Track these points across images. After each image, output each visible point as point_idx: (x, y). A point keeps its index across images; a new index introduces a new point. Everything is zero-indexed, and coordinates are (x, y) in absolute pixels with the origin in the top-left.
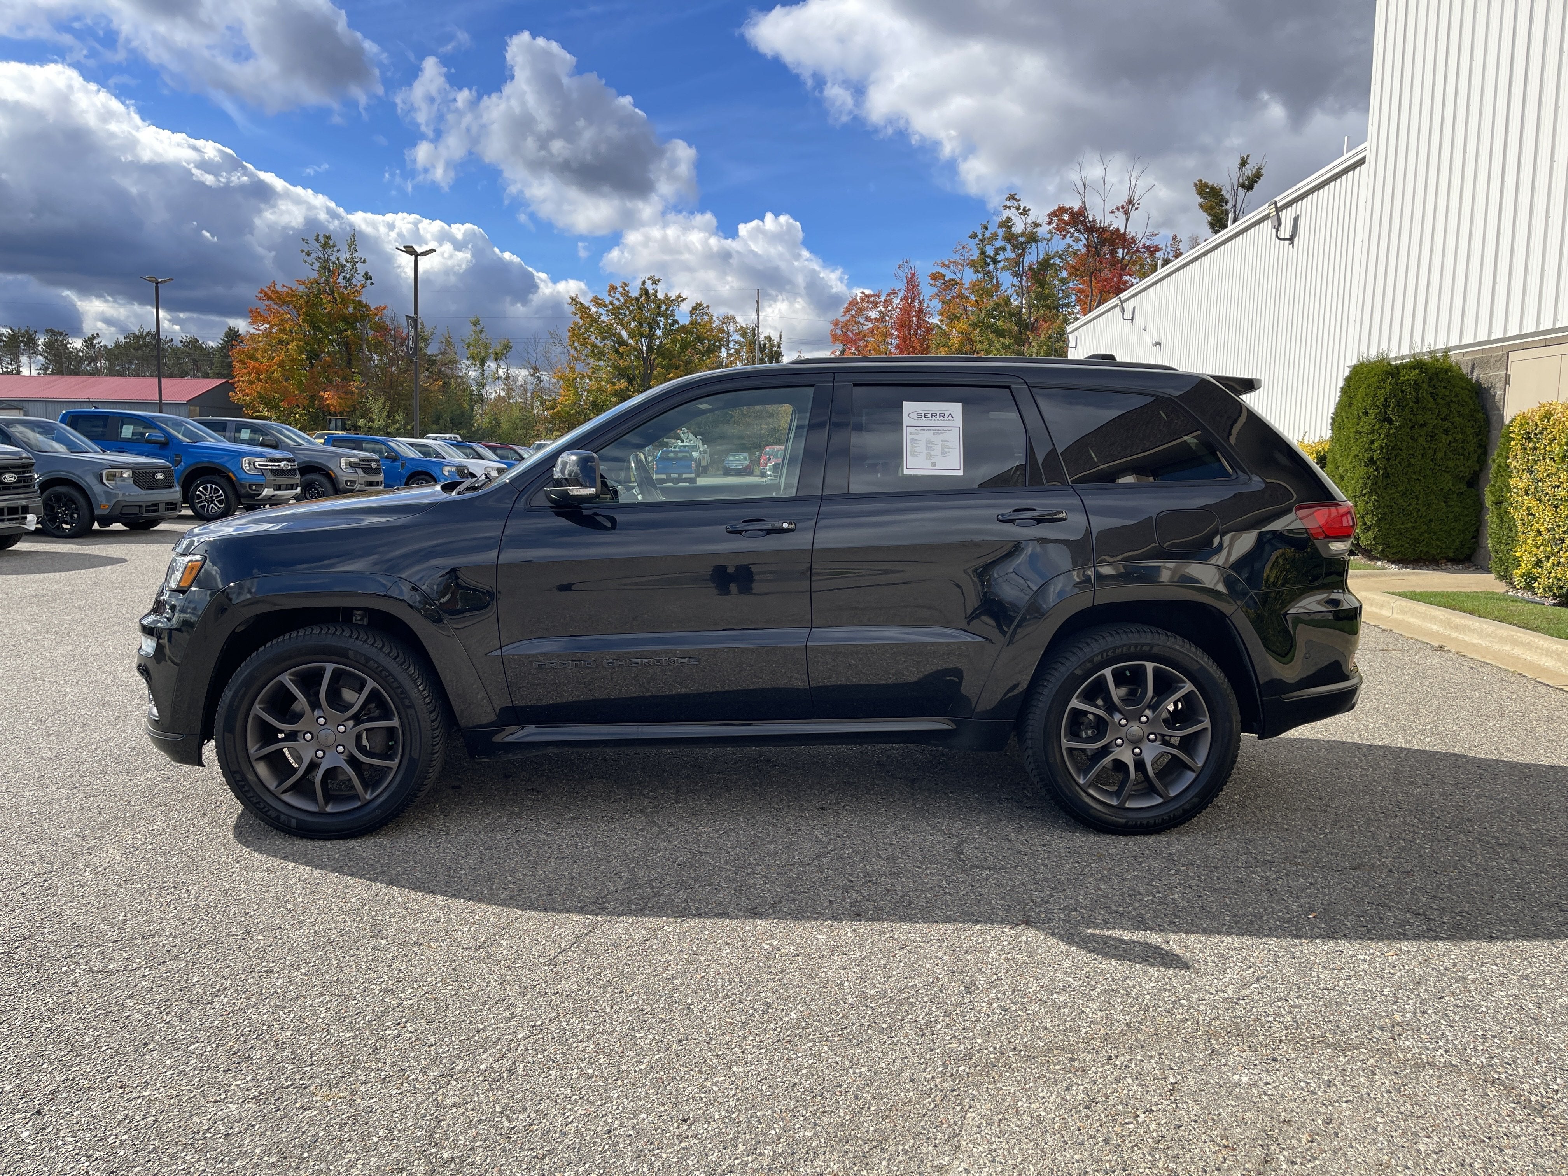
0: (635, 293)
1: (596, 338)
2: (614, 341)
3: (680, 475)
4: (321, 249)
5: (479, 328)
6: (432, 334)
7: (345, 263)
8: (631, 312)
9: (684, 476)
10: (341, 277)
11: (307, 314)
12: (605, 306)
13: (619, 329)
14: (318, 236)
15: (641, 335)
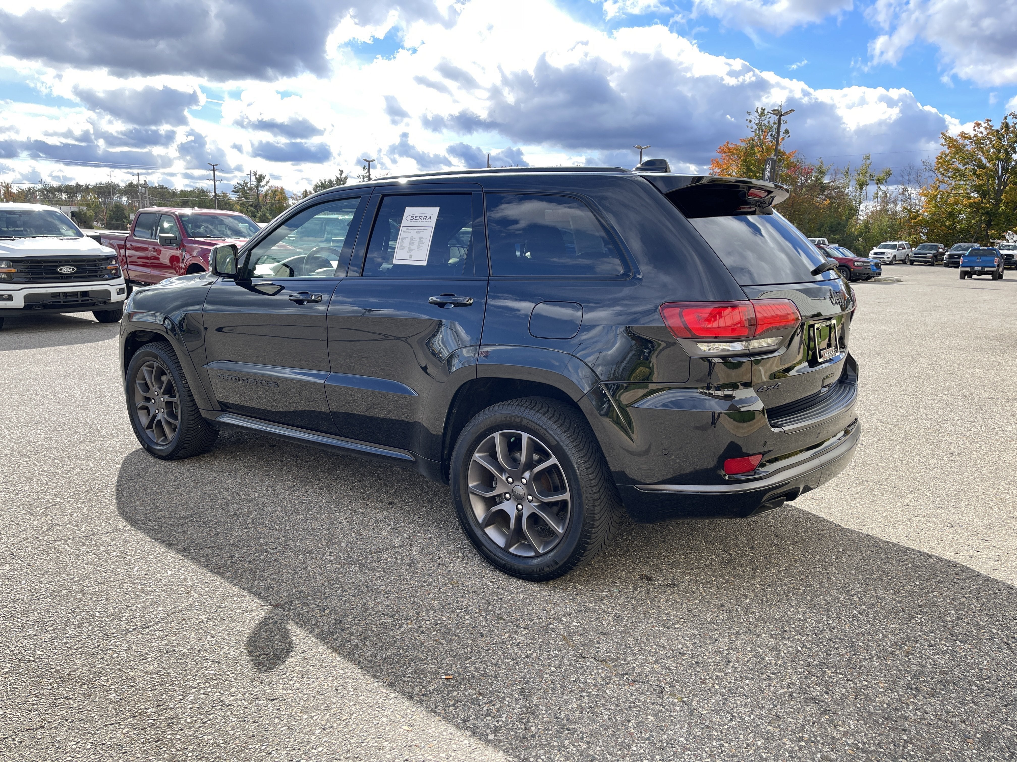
0: (997, 126)
1: (959, 164)
2: (974, 165)
3: (982, 268)
4: (758, 117)
5: (869, 162)
6: (829, 169)
7: (773, 125)
8: (991, 142)
9: (986, 269)
10: (769, 134)
11: (744, 161)
12: (970, 138)
13: (980, 155)
14: (758, 108)
15: (999, 159)
